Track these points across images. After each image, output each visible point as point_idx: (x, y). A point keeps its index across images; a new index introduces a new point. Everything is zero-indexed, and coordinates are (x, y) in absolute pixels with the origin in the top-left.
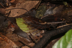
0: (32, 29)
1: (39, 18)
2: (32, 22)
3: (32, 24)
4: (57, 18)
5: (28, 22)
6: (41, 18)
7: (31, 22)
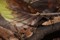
0: (18, 17)
1: (28, 2)
2: (19, 8)
3: (18, 10)
4: (52, 5)
5: (13, 7)
6: (31, 3)
7: (17, 7)
